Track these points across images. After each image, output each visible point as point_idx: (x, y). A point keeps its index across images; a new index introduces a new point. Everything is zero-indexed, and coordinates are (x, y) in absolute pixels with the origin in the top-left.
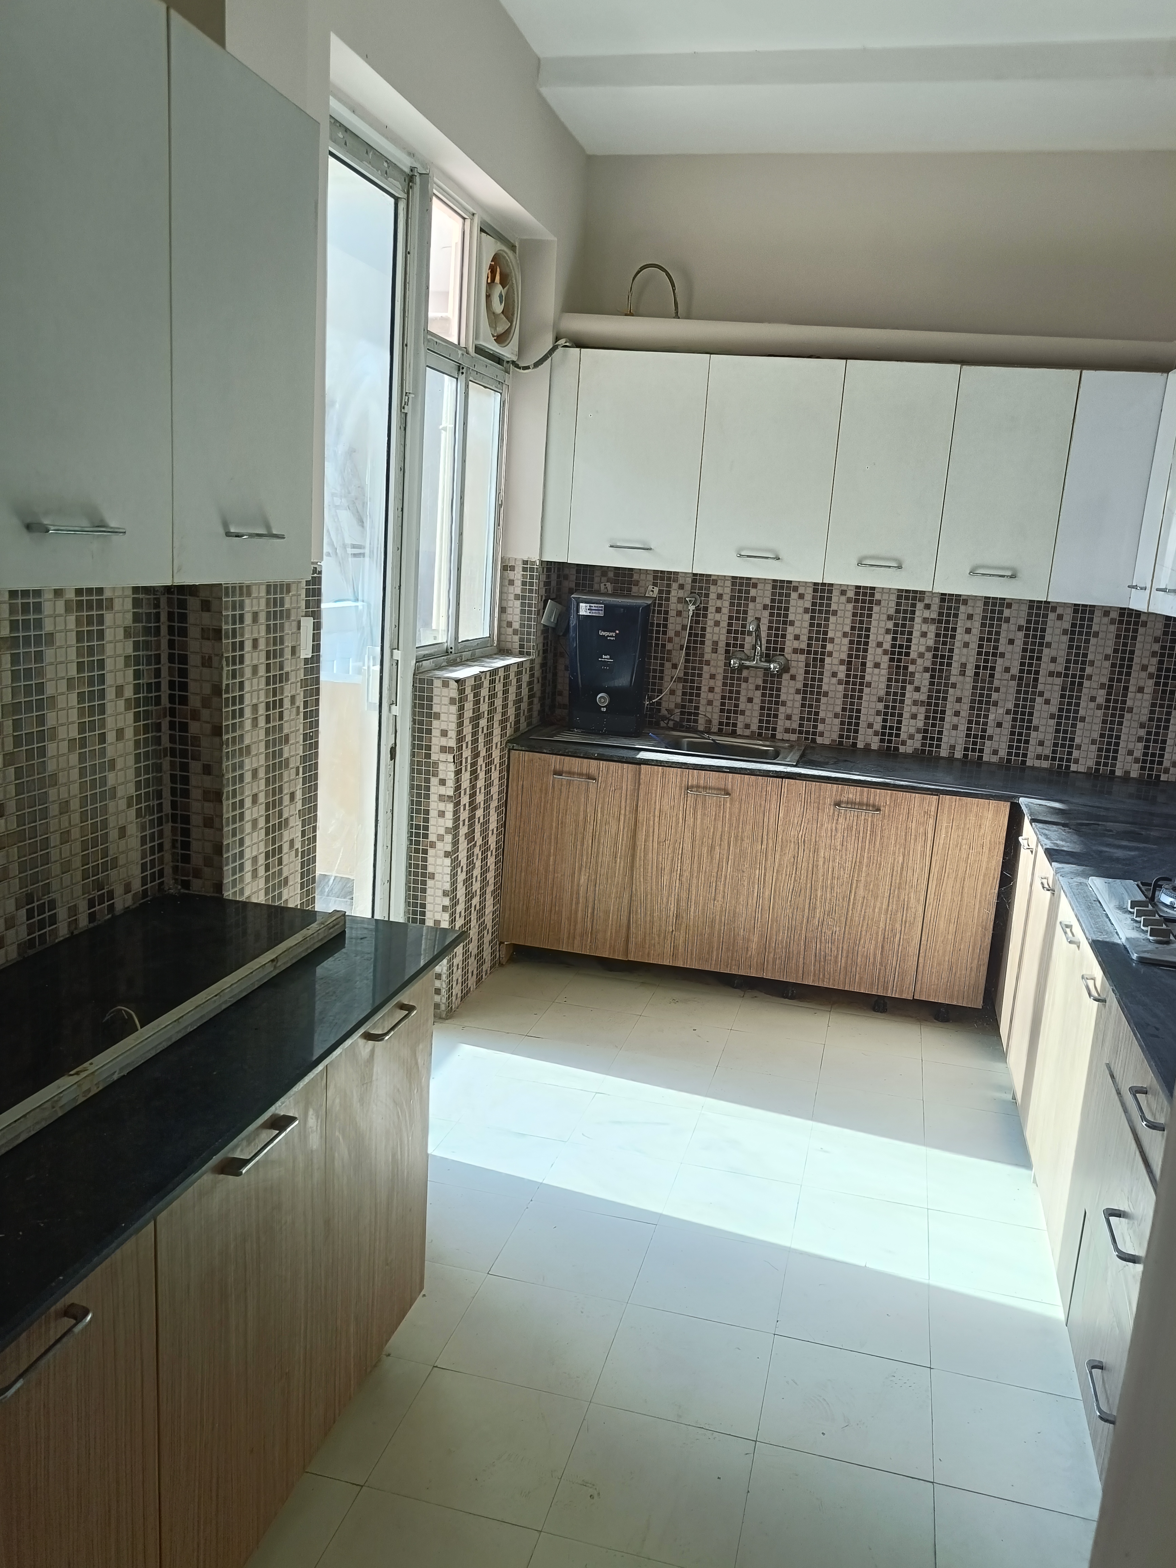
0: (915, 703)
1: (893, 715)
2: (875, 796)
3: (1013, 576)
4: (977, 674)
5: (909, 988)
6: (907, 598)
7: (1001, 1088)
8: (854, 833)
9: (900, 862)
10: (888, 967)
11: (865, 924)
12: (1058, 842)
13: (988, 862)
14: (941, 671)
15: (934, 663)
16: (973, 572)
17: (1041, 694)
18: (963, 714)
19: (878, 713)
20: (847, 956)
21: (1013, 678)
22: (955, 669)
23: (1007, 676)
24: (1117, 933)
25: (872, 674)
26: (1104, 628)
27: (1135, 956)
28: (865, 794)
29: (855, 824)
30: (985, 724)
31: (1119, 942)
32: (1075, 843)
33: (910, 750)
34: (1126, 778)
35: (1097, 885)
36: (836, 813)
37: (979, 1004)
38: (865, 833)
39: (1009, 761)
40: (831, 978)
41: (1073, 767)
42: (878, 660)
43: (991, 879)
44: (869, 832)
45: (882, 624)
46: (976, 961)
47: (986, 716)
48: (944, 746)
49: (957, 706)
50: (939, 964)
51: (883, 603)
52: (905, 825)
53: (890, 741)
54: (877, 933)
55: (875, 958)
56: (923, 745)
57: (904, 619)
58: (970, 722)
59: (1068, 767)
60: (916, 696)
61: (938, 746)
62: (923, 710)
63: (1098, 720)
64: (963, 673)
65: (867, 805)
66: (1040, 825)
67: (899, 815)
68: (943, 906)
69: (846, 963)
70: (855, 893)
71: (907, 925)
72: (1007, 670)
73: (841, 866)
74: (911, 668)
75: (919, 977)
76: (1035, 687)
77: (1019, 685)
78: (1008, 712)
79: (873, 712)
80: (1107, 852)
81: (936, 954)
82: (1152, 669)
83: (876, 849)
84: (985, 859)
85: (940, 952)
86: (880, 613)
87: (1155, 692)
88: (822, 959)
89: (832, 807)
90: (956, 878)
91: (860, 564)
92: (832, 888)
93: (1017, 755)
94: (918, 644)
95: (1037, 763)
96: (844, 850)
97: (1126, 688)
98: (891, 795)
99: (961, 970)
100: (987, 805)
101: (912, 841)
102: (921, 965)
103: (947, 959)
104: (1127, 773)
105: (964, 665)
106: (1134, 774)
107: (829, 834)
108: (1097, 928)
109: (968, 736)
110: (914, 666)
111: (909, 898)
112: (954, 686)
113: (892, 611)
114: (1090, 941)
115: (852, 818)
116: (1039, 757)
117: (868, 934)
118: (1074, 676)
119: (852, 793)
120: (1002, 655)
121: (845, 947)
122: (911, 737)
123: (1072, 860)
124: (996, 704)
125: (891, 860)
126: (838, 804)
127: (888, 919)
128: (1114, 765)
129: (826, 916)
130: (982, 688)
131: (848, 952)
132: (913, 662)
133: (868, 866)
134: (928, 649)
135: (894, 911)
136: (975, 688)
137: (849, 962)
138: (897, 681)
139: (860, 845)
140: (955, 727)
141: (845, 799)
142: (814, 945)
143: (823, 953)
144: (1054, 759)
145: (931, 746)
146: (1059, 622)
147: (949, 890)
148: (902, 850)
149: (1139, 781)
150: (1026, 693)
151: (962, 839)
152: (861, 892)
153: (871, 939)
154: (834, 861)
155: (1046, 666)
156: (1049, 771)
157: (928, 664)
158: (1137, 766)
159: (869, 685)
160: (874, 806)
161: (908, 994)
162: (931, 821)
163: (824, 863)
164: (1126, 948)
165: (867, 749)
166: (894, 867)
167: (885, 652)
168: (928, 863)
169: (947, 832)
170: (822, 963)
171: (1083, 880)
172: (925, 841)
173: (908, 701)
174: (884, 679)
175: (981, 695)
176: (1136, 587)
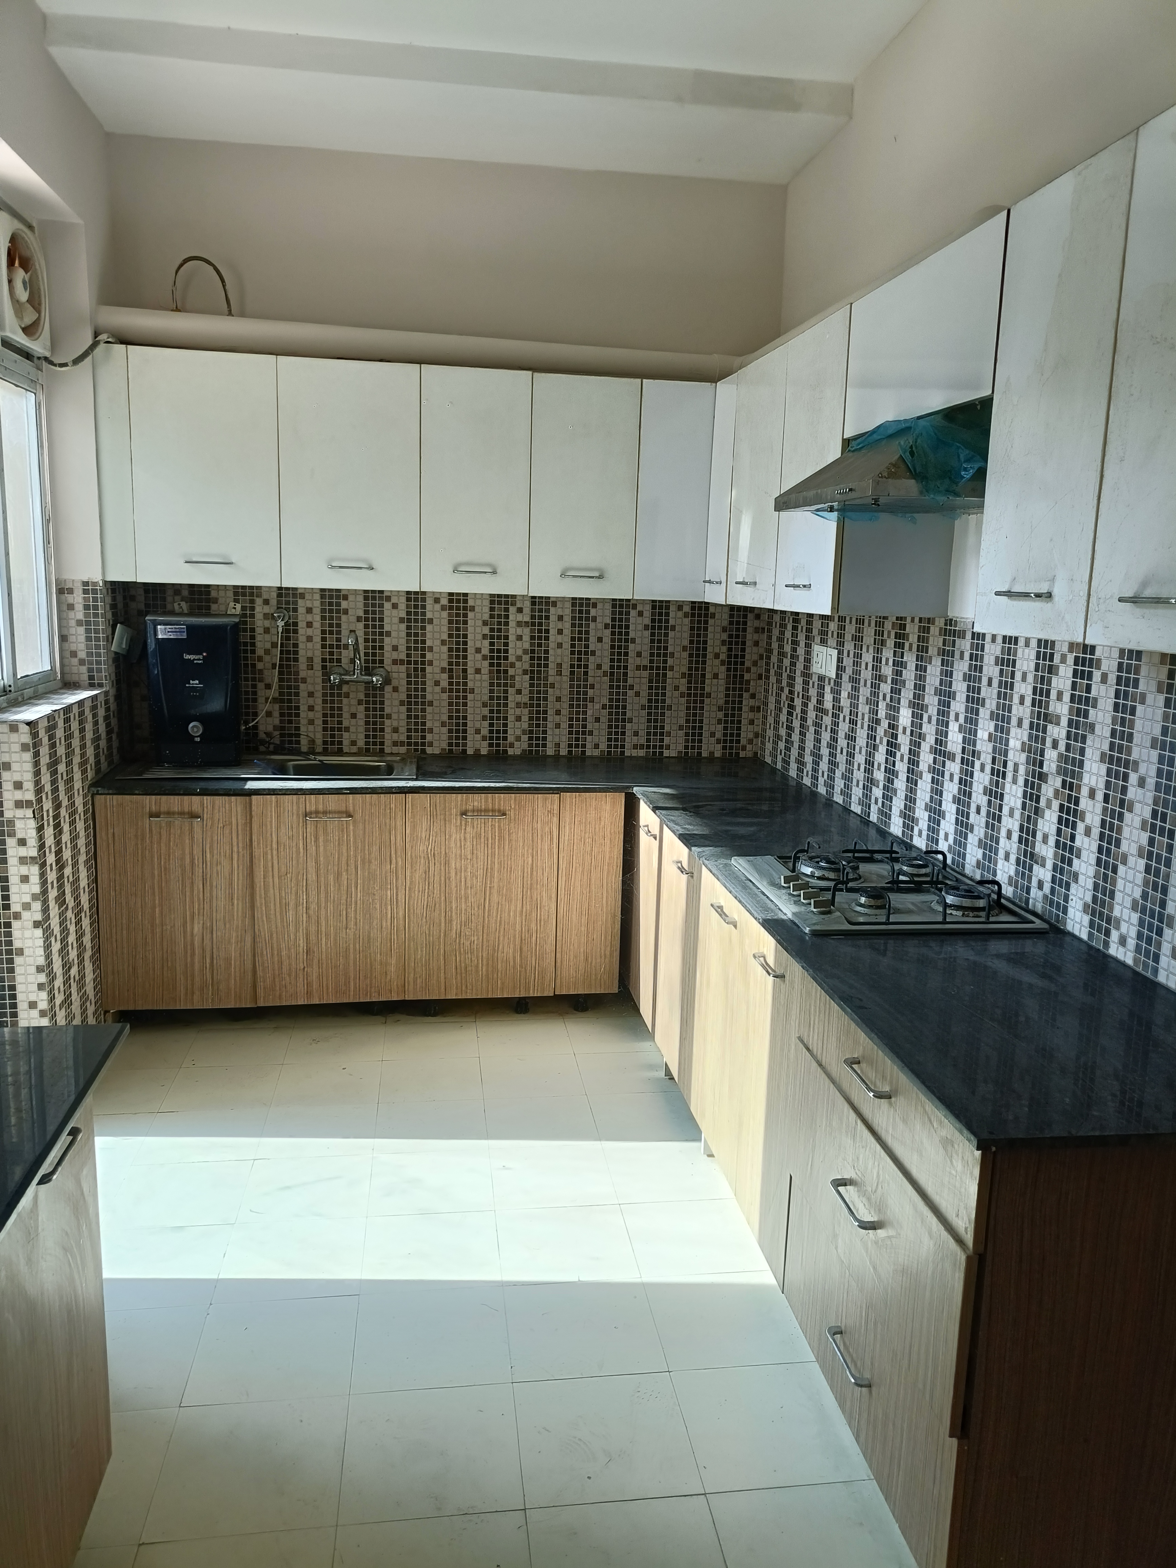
0: (518, 705)
1: (498, 718)
2: (500, 801)
3: (600, 577)
4: (572, 673)
5: (549, 985)
6: (500, 603)
7: (652, 1067)
8: (482, 840)
9: (530, 863)
10: (529, 968)
11: (502, 929)
12: (687, 826)
13: (610, 852)
14: (539, 672)
15: (532, 665)
16: (563, 575)
17: (631, 687)
18: (563, 712)
19: (484, 718)
20: (488, 964)
21: (605, 674)
22: (552, 670)
23: (600, 673)
24: (780, 909)
25: (474, 680)
26: (679, 621)
27: (807, 930)
28: (490, 800)
29: (483, 831)
30: (585, 720)
31: (785, 917)
32: (701, 825)
33: (518, 752)
34: (711, 758)
35: (739, 864)
36: (463, 823)
37: (616, 990)
38: (493, 839)
39: (609, 753)
40: (474, 988)
41: (666, 753)
42: (478, 666)
43: (615, 867)
44: (497, 838)
45: (478, 630)
46: (609, 949)
47: (585, 713)
48: (549, 745)
49: (558, 705)
50: (575, 957)
51: (477, 609)
52: (531, 826)
53: (498, 745)
54: (515, 936)
55: (514, 961)
56: (530, 745)
57: (499, 623)
58: (571, 719)
59: (661, 753)
60: (519, 698)
61: (544, 746)
62: (526, 711)
63: (683, 708)
64: (559, 673)
65: (493, 811)
66: (664, 812)
67: (524, 817)
68: (573, 900)
69: (487, 971)
70: (489, 900)
71: (542, 924)
72: (599, 667)
73: (474, 875)
74: (511, 672)
75: (558, 973)
76: (625, 681)
77: (611, 680)
78: (604, 707)
79: (479, 718)
80: (730, 830)
81: (572, 947)
82: (723, 657)
83: (506, 854)
84: (608, 849)
85: (576, 946)
86: (474, 619)
87: (728, 676)
88: (463, 971)
89: (459, 818)
90: (583, 871)
91: (455, 570)
92: (466, 898)
93: (616, 746)
94: (515, 648)
95: (634, 753)
96: (474, 859)
97: (703, 676)
98: (515, 798)
99: (596, 959)
100: (604, 798)
101: (539, 841)
102: (559, 961)
103: (582, 950)
104: (712, 753)
105: (560, 665)
106: (718, 754)
107: (458, 844)
108: (761, 907)
109: (570, 733)
110: (513, 669)
111: (542, 897)
112: (553, 686)
113: (486, 617)
114: (761, 920)
115: (479, 826)
116: (635, 747)
117: (506, 938)
118: (658, 668)
119: (477, 801)
120: (593, 653)
121: (484, 955)
122: (518, 739)
123: (707, 843)
124: (592, 700)
125: (520, 863)
126: (464, 813)
127: (524, 921)
128: (700, 748)
129: (463, 927)
130: (579, 686)
131: (488, 960)
132: (513, 665)
133: (499, 871)
134: (525, 652)
135: (528, 912)
136: (571, 686)
137: (490, 969)
138: (499, 685)
139: (490, 851)
140: (558, 726)
141: (471, 808)
142: (454, 958)
143: (463, 965)
144: (648, 747)
145: (537, 745)
146: (641, 618)
147: (578, 884)
148: (530, 851)
149: (722, 759)
150: (618, 687)
151: (585, 833)
152: (495, 898)
153: (509, 944)
154: (465, 871)
155: (633, 661)
156: (646, 759)
157: (527, 666)
158: (719, 747)
159: (472, 691)
160: (499, 811)
161: (549, 991)
162: (555, 820)
163: (456, 874)
164: (795, 923)
165: (477, 755)
166: (524, 869)
167: (485, 658)
168: (556, 861)
169: (570, 829)
170: (464, 975)
171: (728, 861)
172: (551, 839)
173: (511, 705)
174: (486, 684)
175: (578, 693)
176: (710, 582)
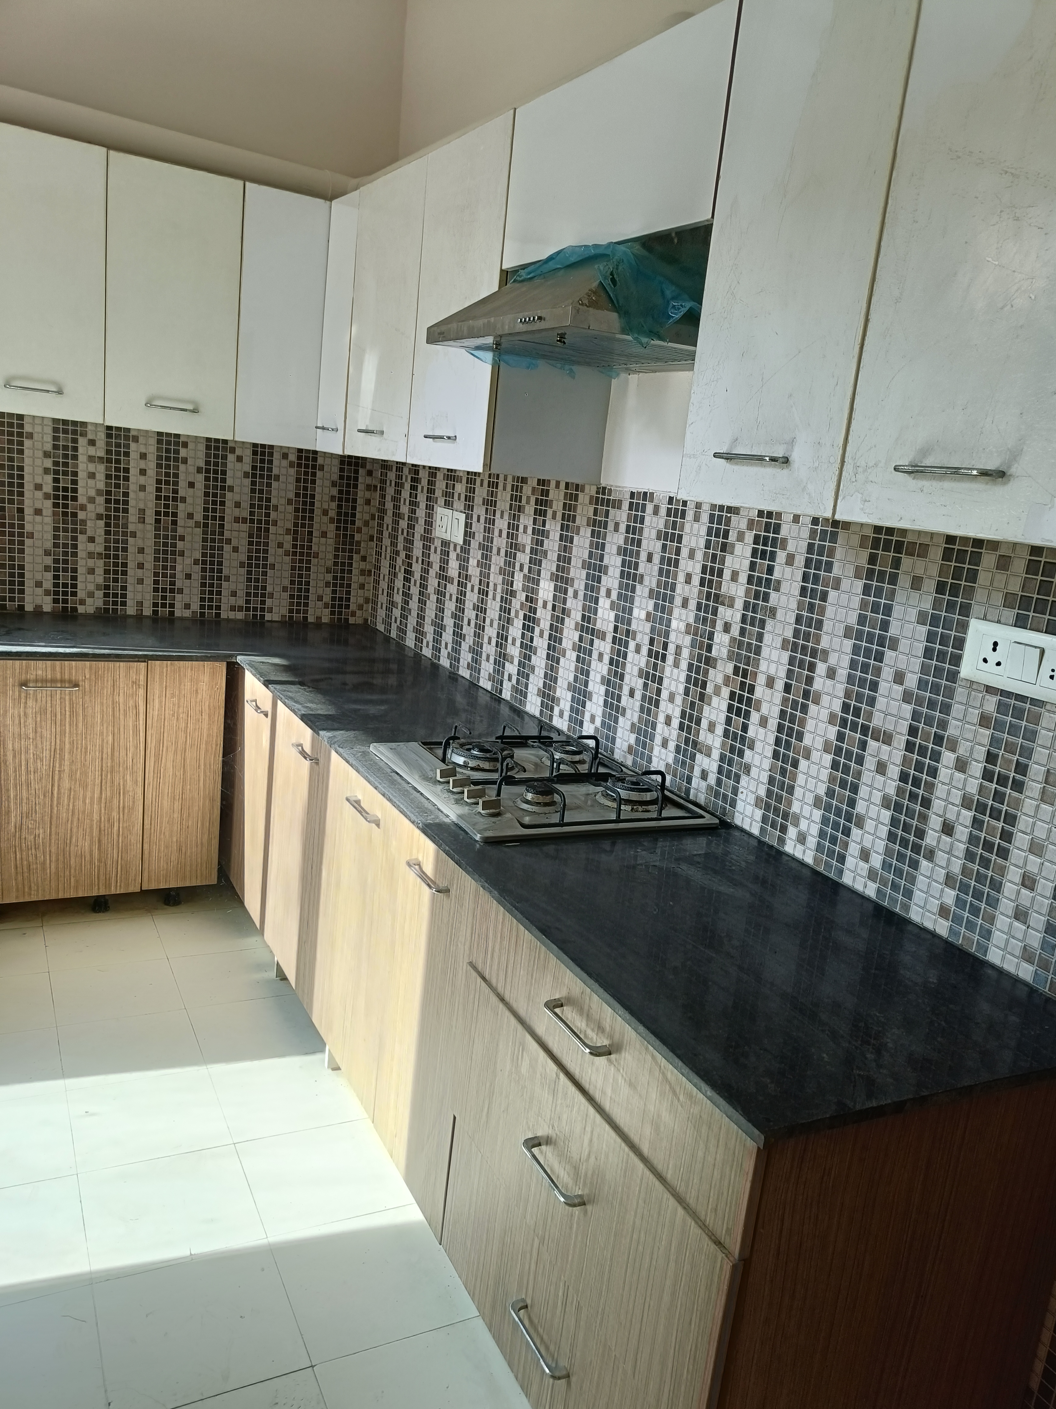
0: (91, 555)
1: (65, 570)
2: (71, 668)
3: (195, 411)
4: (158, 521)
5: (135, 880)
6: (65, 431)
7: (260, 967)
8: (49, 716)
9: (110, 742)
10: (109, 862)
11: (75, 820)
12: (309, 705)
13: (209, 729)
14: (117, 518)
15: (108, 509)
16: (149, 404)
17: (229, 541)
18: (146, 566)
19: (47, 569)
20: (57, 860)
21: (197, 525)
22: (133, 516)
23: (191, 523)
24: (439, 810)
25: (33, 523)
26: (283, 471)
27: (478, 837)
28: (58, 669)
29: (49, 705)
30: (173, 576)
31: (447, 820)
32: (324, 703)
33: (91, 610)
34: (318, 624)
35: (380, 751)
36: (23, 695)
37: (214, 881)
38: (63, 715)
39: (202, 614)
40: (40, 889)
41: (268, 617)
42: (38, 505)
43: (214, 746)
44: (68, 713)
45: (38, 462)
46: (206, 836)
47: (173, 568)
48: (129, 602)
49: (140, 558)
50: (167, 847)
51: (35, 436)
52: (111, 699)
53: (65, 601)
54: (91, 827)
55: (91, 855)
56: (106, 603)
57: (66, 456)
58: (156, 574)
59: (263, 617)
60: (91, 547)
61: (124, 604)
62: (101, 563)
63: (288, 567)
64: (142, 520)
65: (62, 681)
66: (278, 687)
67: (102, 688)
68: (164, 784)
69: (57, 868)
70: (59, 786)
71: (126, 811)
72: (190, 516)
73: (37, 757)
74: (81, 515)
75: (146, 865)
76: (222, 534)
77: (205, 533)
78: (196, 562)
79: (41, 568)
80: (359, 710)
81: (162, 836)
82: (332, 514)
83: (79, 732)
84: (205, 726)
85: (167, 834)
86: (33, 448)
87: (337, 536)
88: (25, 870)
89: (17, 689)
90: (176, 751)
91: (7, 385)
92: (28, 785)
93: (210, 607)
94: (86, 487)
95: (232, 615)
96: (38, 738)
97: (310, 533)
98: (91, 667)
99: (191, 848)
100: (201, 668)
101: (122, 717)
102: (146, 852)
103: (175, 839)
104: (319, 618)
105: (142, 511)
106: (325, 620)
107: (17, 722)
108: (418, 808)
109: (156, 590)
110: (84, 513)
111: (125, 781)
112: (134, 535)
113: (49, 447)
114: (420, 825)
115: (44, 699)
116: (233, 609)
117: (81, 830)
118: (260, 522)
119: (40, 669)
120: (184, 500)
121: (53, 850)
122: (91, 595)
123: (336, 725)
124: (182, 554)
125: (98, 742)
126: (24, 684)
127: (103, 809)
128: (306, 612)
129: (24, 820)
130: (166, 537)
131: (57, 855)
132: (83, 508)
133: (71, 752)
134: (99, 492)
135: (108, 798)
136: (157, 536)
137: (61, 866)
138: (66, 530)
139: (58, 729)
140: (141, 581)
141: (33, 677)
142: (12, 856)
144: (248, 609)
145: (115, 603)
146: (239, 464)
147: (170, 765)
148: (110, 728)
149: (331, 625)
150: (213, 540)
151: (179, 707)
152: (66, 784)
153: (84, 835)
154: (27, 752)
155: (230, 512)
156: (245, 622)
157: (101, 510)
158: (327, 611)
159: (31, 535)
160: (70, 681)
161: (135, 886)
162: (142, 692)
163: (14, 756)
164: (461, 828)
165: (38, 613)
166: (103, 749)
167: (47, 496)
168: (142, 739)
169: (160, 702)
170: (26, 875)
171: (363, 748)
172: (137, 714)
173: (81, 554)
174: (49, 528)
175: (165, 544)
176: (323, 428)
